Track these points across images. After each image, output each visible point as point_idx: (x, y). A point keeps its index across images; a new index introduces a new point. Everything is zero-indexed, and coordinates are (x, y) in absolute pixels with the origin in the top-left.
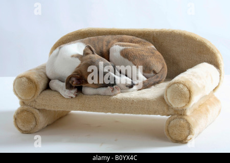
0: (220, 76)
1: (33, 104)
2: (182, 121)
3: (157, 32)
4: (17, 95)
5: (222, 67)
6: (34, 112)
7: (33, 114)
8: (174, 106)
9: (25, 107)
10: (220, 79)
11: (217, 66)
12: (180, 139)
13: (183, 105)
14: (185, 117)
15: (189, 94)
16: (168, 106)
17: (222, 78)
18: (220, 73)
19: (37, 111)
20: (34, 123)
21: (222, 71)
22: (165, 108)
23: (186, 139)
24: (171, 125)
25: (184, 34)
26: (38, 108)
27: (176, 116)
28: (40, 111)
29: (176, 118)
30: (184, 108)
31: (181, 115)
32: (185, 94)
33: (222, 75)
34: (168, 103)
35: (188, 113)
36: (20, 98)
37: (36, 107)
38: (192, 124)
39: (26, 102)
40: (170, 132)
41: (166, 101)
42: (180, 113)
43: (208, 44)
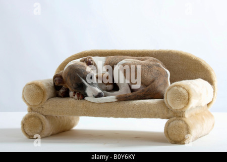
0: (214, 92)
1: (40, 110)
2: (181, 122)
3: (156, 52)
4: (25, 101)
5: (216, 83)
6: (41, 118)
7: (40, 119)
8: (173, 108)
9: (33, 113)
10: (214, 95)
11: (211, 82)
12: (179, 139)
13: (182, 106)
14: (184, 119)
15: (187, 96)
16: (168, 109)
17: (215, 94)
18: (214, 89)
19: (44, 117)
20: (40, 128)
21: (216, 87)
22: (165, 111)
23: (184, 139)
24: (170, 126)
25: (181, 53)
26: (45, 114)
27: (175, 118)
28: (46, 118)
29: (175, 120)
30: (183, 110)
31: (180, 117)
32: (184, 96)
33: (216, 91)
34: (167, 106)
35: (187, 115)
36: (28, 104)
37: (43, 113)
38: (190, 125)
39: (34, 108)
40: (169, 133)
41: (166, 104)
42: (179, 115)
43: (203, 62)
